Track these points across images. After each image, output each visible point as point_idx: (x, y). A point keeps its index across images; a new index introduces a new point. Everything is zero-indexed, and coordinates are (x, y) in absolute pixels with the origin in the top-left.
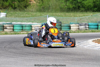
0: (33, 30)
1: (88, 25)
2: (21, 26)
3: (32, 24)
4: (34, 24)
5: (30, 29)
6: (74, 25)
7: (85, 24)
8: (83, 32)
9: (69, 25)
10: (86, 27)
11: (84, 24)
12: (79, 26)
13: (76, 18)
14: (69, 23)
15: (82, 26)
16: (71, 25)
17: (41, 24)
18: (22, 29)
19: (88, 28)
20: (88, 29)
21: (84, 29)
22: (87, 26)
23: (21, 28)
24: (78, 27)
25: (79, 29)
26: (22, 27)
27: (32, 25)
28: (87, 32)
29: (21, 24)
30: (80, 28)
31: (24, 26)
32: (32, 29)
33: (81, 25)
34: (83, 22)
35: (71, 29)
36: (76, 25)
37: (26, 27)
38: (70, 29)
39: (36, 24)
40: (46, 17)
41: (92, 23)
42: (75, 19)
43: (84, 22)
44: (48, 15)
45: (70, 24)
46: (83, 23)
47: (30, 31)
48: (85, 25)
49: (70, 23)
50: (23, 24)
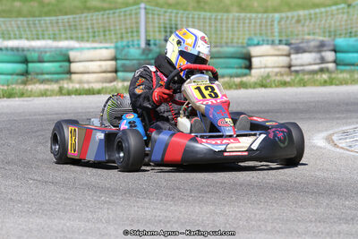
0: (74, 76)
1: (335, 51)
2: (18, 59)
3: (72, 49)
4: (81, 49)
5: (59, 70)
6: (265, 49)
7: (317, 43)
8: (325, 83)
9: (244, 51)
10: (323, 60)
11: (312, 44)
12: (289, 55)
13: (277, 16)
14: (245, 41)
15: (304, 51)
16: (254, 51)
17: (112, 45)
18: (26, 73)
19: (335, 62)
20: (331, 66)
21: (316, 67)
22: (330, 56)
23: (21, 67)
24: (284, 60)
25: (290, 67)
26: (26, 61)
27: (72, 55)
28: (341, 84)
29: (17, 49)
30: (294, 62)
31: (35, 56)
32: (69, 72)
33: (299, 50)
34: (311, 37)
35: (253, 71)
36: (279, 50)
37: (41, 61)
38: (249, 67)
39: (89, 49)
40: (136, 14)
41: (352, 41)
42: (273, 21)
43: (314, 34)
44: (142, 5)
45: (249, 45)
46: (308, 41)
47: (62, 79)
48: (321, 47)
49: (249, 39)
50: (28, 50)
